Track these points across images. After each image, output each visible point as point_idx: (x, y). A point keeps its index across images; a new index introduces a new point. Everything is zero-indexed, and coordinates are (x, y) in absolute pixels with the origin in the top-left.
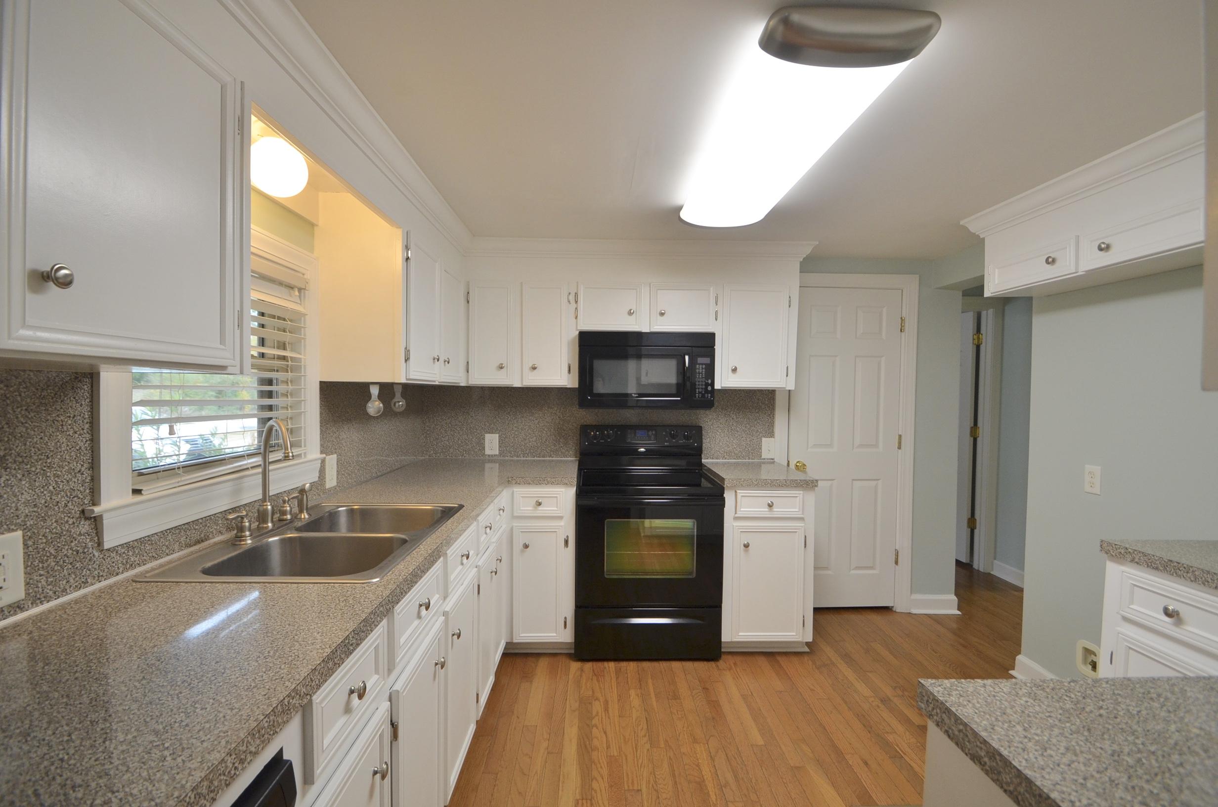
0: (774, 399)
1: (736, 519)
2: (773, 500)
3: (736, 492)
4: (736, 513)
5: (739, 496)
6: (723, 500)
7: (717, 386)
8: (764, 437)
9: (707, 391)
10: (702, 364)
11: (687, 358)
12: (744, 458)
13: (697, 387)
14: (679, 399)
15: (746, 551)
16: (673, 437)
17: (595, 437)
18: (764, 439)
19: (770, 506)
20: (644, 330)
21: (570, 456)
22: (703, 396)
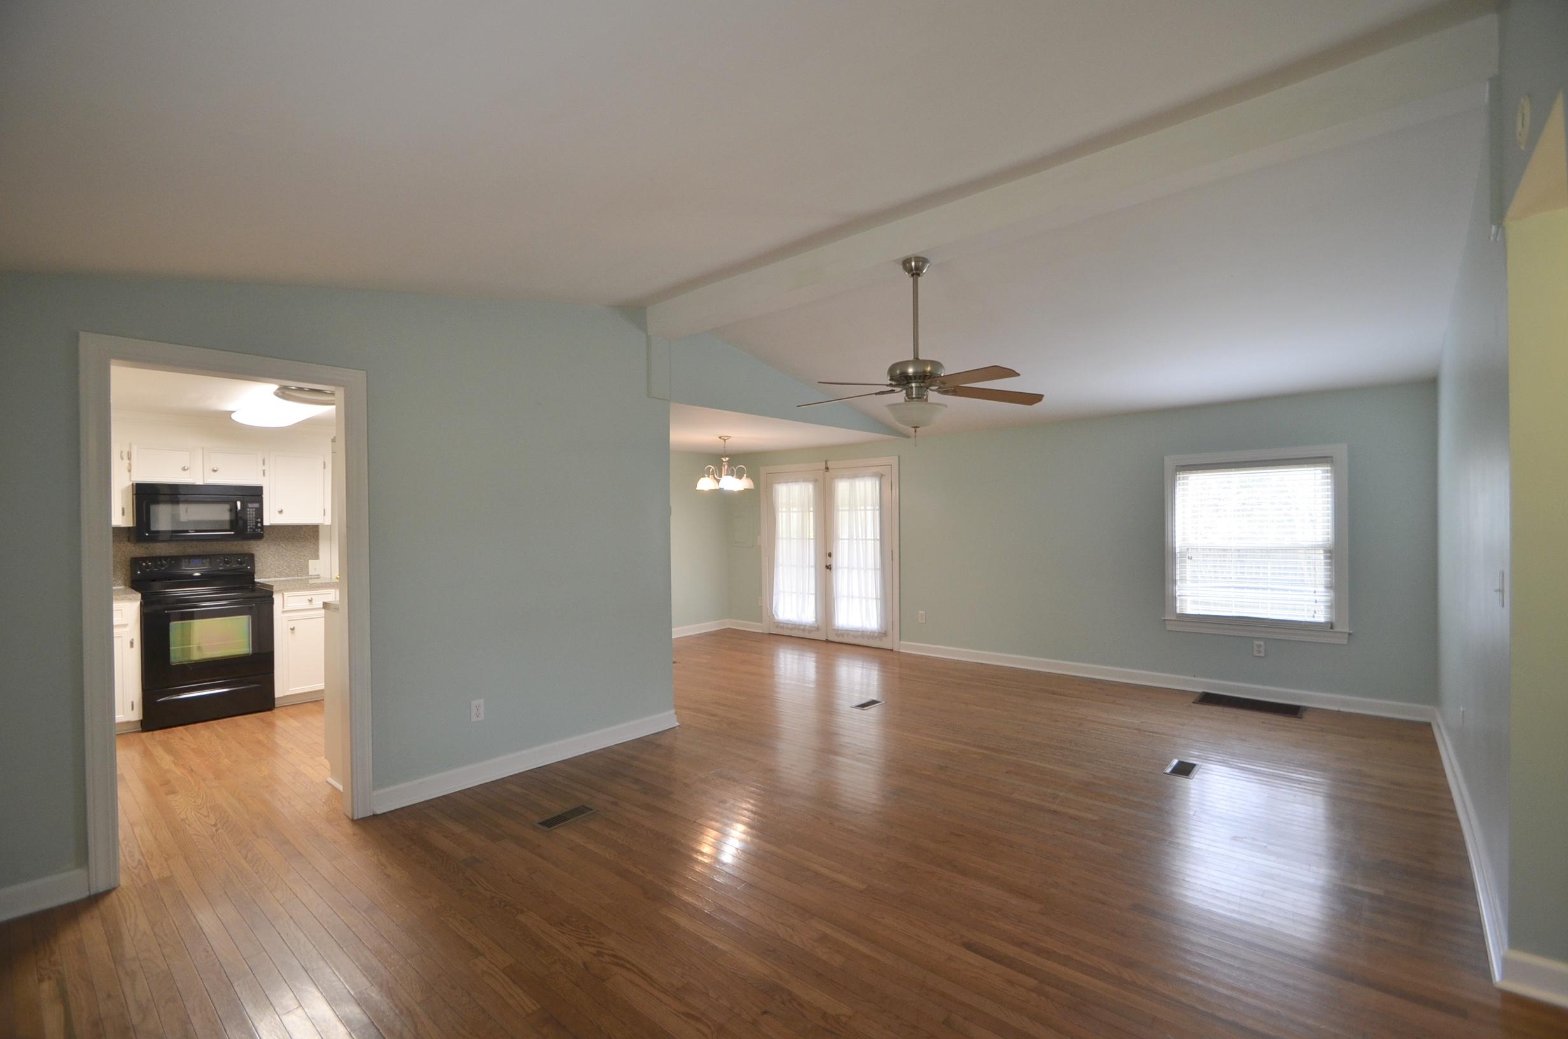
0: (318, 532)
1: (284, 612)
2: (312, 597)
3: (283, 594)
4: (283, 608)
5: (285, 596)
6: (273, 599)
7: (266, 523)
8: (311, 559)
9: (257, 527)
10: (252, 508)
11: (239, 503)
12: (293, 576)
13: (248, 524)
14: (233, 533)
15: (293, 633)
16: (227, 563)
17: (147, 567)
18: (310, 561)
19: (310, 601)
20: (198, 483)
21: (118, 585)
22: (254, 530)
